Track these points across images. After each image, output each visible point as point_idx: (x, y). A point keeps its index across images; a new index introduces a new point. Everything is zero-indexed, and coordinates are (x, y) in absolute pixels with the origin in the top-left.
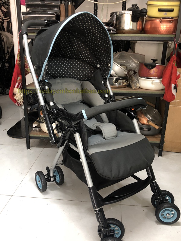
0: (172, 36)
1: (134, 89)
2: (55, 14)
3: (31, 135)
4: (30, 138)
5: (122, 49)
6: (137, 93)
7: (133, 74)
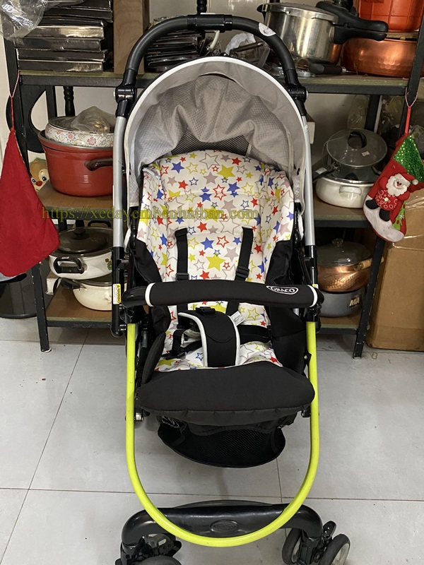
0: (401, 85)
2: (102, 24)
3: (49, 318)
4: (48, 324)
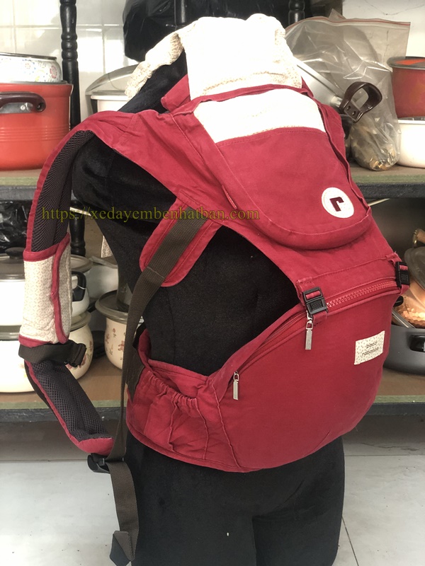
1: (377, 167)
5: (297, 16)
6: (394, 182)
7: (365, 105)
